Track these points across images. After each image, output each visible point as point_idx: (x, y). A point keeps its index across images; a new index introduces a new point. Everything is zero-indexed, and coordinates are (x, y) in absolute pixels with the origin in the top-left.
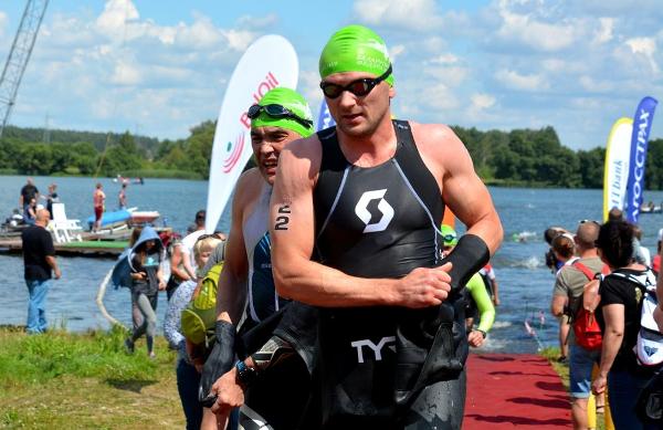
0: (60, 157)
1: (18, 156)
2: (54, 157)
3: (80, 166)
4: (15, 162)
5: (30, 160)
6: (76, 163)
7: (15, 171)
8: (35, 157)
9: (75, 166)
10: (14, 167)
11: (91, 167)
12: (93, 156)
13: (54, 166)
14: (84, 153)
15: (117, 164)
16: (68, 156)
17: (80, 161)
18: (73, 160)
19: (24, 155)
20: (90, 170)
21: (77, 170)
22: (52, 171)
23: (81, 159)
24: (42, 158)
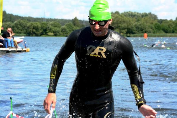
0: (45, 28)
1: (26, 28)
2: (42, 28)
3: (54, 32)
4: (25, 30)
5: (31, 30)
7: (25, 35)
8: (34, 28)
9: (52, 32)
10: (25, 33)
11: (58, 32)
12: (59, 27)
13: (42, 32)
14: (55, 26)
15: (70, 31)
16: (48, 28)
17: (54, 30)
18: (51, 29)
19: (29, 28)
20: (58, 34)
21: (52, 34)
22: (42, 34)
23: (54, 29)
24: (36, 28)
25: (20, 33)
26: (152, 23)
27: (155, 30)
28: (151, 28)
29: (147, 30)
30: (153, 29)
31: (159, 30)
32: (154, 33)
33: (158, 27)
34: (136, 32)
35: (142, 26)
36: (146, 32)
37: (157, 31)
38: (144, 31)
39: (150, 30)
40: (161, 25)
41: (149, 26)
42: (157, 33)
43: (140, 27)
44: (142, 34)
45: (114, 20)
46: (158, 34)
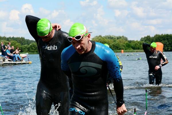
25: (34, 52)
26: (124, 43)
28: (124, 46)
29: (121, 47)
30: (125, 47)
31: (129, 47)
32: (126, 50)
33: (128, 45)
35: (118, 45)
36: (120, 49)
37: (127, 48)
38: (119, 48)
39: (123, 47)
40: (130, 44)
41: (122, 45)
43: (116, 45)
44: (118, 51)
46: (128, 50)
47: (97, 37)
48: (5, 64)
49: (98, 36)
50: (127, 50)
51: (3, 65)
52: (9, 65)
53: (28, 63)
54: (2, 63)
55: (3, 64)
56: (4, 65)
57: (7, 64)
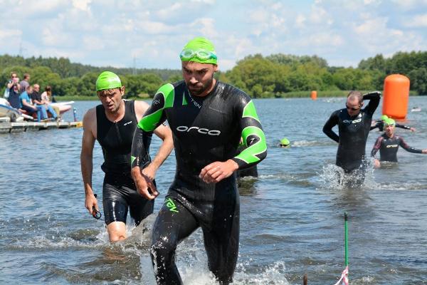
0: (133, 86)
3: (149, 92)
6: (146, 90)
9: (146, 92)
12: (159, 84)
14: (151, 82)
16: (139, 85)
17: (149, 88)
18: (144, 87)
21: (147, 95)
26: (318, 74)
27: (324, 85)
28: (317, 81)
29: (310, 85)
30: (320, 84)
31: (330, 84)
32: (321, 90)
33: (327, 79)
34: (292, 88)
35: (302, 79)
36: (307, 89)
37: (326, 87)
38: (304, 87)
39: (316, 85)
40: (332, 76)
41: (313, 79)
42: (326, 90)
43: (298, 80)
44: (303, 92)
45: (253, 70)
46: (328, 92)
47: (250, 57)
48: (14, 127)
49: (253, 56)
50: (324, 92)
51: (10, 132)
52: (25, 131)
53: (75, 126)
54: (9, 127)
55: (10, 129)
56: (12, 130)
57: (21, 127)
